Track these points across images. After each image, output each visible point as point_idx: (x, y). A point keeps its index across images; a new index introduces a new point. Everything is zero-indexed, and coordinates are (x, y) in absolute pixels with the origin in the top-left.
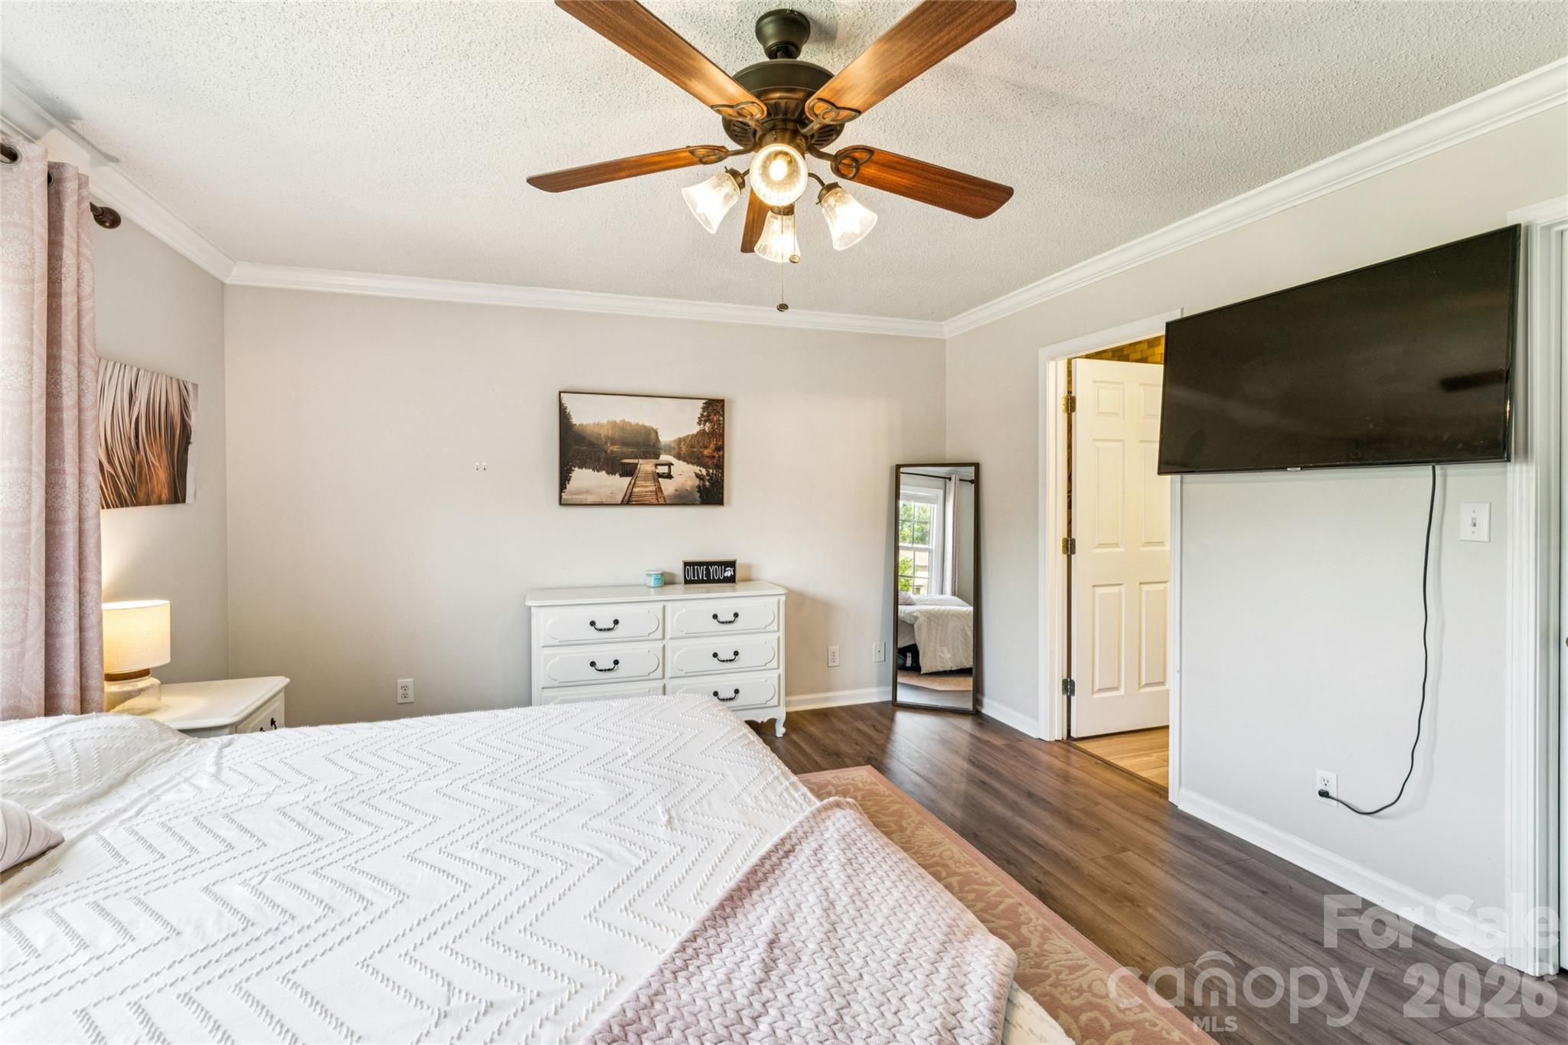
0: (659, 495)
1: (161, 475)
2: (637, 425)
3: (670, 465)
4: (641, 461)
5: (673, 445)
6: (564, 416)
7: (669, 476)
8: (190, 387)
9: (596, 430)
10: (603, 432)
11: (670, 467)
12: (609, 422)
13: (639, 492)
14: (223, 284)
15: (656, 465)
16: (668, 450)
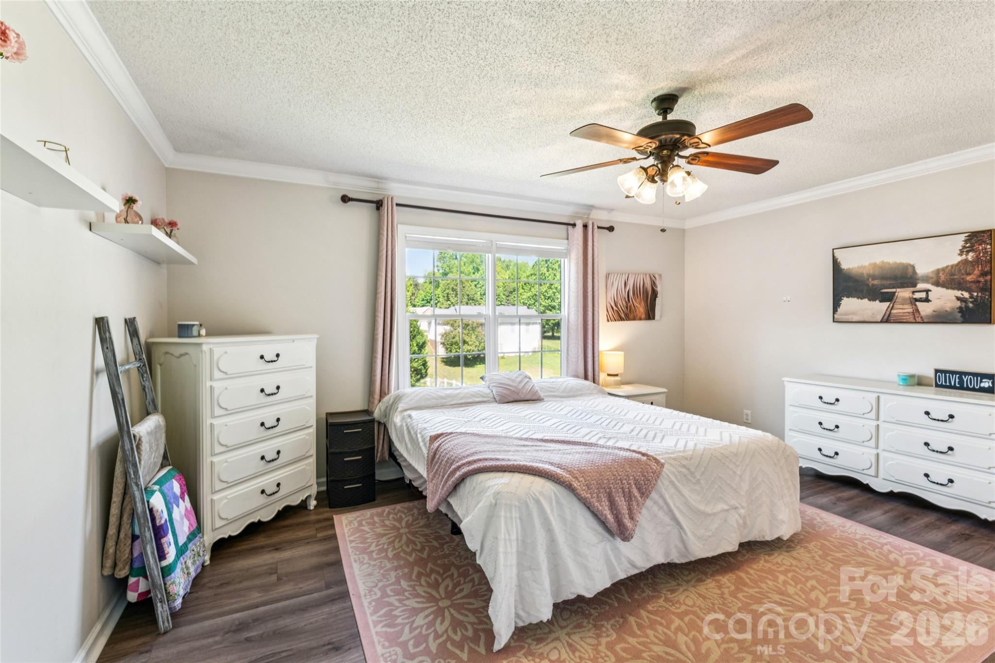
0: (917, 315)
1: (641, 309)
2: (896, 263)
3: (927, 291)
4: (898, 290)
5: (931, 275)
6: (836, 264)
7: (927, 300)
8: (657, 276)
9: (860, 271)
10: (865, 272)
11: (927, 294)
12: (870, 264)
13: (897, 313)
14: (684, 231)
15: (913, 292)
16: (926, 279)
